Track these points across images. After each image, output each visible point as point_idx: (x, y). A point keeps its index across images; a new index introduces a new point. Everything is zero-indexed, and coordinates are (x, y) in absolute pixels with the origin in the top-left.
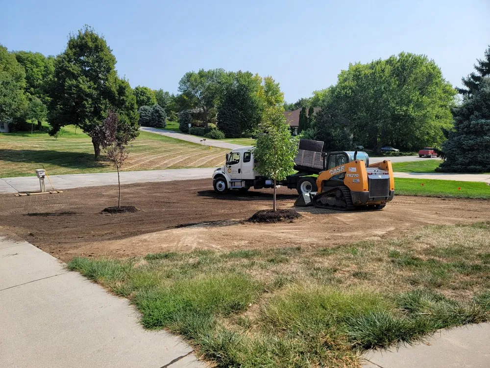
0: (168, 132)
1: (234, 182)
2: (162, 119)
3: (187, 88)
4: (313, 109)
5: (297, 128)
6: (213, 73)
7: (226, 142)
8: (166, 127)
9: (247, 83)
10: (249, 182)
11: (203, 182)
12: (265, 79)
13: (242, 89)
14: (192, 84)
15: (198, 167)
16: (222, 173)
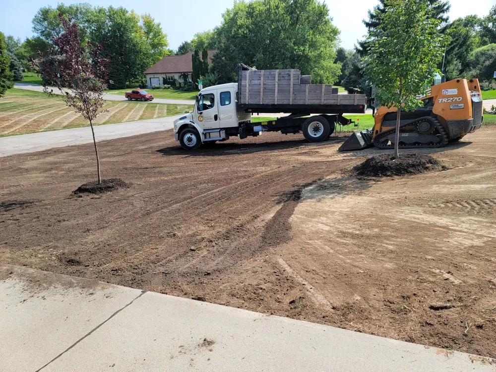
0: (29, 85)
1: (209, 133)
2: (16, 69)
3: (46, 28)
4: (206, 52)
5: (190, 74)
6: (77, 10)
7: (115, 94)
8: (22, 80)
9: (124, 21)
10: (230, 131)
11: (143, 139)
12: (143, 17)
13: (119, 30)
14: (50, 23)
15: (104, 124)
16: (190, 123)
